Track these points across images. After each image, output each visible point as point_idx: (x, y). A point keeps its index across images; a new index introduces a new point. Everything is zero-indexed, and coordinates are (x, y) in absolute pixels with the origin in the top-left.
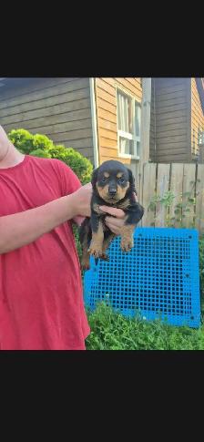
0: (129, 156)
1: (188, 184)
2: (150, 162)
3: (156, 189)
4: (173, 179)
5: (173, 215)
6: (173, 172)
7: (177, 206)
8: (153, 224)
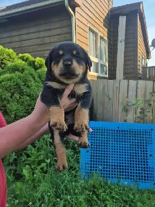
0: (96, 74)
1: (148, 94)
2: (124, 79)
3: (127, 97)
4: (139, 90)
5: (138, 115)
6: (139, 86)
7: (141, 109)
8: (125, 121)
